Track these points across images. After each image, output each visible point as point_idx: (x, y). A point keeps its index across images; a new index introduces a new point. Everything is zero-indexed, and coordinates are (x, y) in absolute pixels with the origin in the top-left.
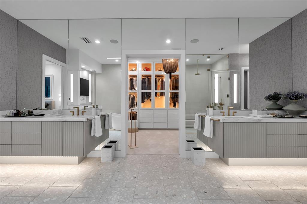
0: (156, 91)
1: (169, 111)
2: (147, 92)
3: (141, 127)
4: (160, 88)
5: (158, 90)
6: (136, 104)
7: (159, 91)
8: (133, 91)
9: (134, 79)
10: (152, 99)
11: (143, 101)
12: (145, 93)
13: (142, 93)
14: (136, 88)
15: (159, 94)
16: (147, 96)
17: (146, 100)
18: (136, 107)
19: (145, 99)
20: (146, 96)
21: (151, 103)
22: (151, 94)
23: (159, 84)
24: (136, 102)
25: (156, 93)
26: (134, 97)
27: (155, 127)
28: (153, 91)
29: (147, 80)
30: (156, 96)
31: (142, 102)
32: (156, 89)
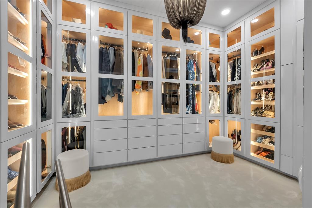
0: (135, 78)
1: (161, 122)
2: (112, 80)
3: (97, 164)
4: (141, 73)
5: (139, 76)
6: (83, 106)
7: (140, 78)
8: (76, 74)
9: (79, 46)
10: (124, 95)
11: (102, 100)
12: (107, 80)
13: (101, 80)
14: (84, 68)
15: (140, 84)
16: (113, 87)
17: (108, 98)
18: (84, 115)
19: (108, 96)
20: (109, 89)
21: (121, 105)
22: (122, 85)
23: (140, 63)
24: (83, 104)
25: (134, 82)
26: (78, 89)
27: (131, 160)
28: (127, 77)
29: (111, 51)
30: (133, 89)
31: (100, 103)
32: (133, 74)
